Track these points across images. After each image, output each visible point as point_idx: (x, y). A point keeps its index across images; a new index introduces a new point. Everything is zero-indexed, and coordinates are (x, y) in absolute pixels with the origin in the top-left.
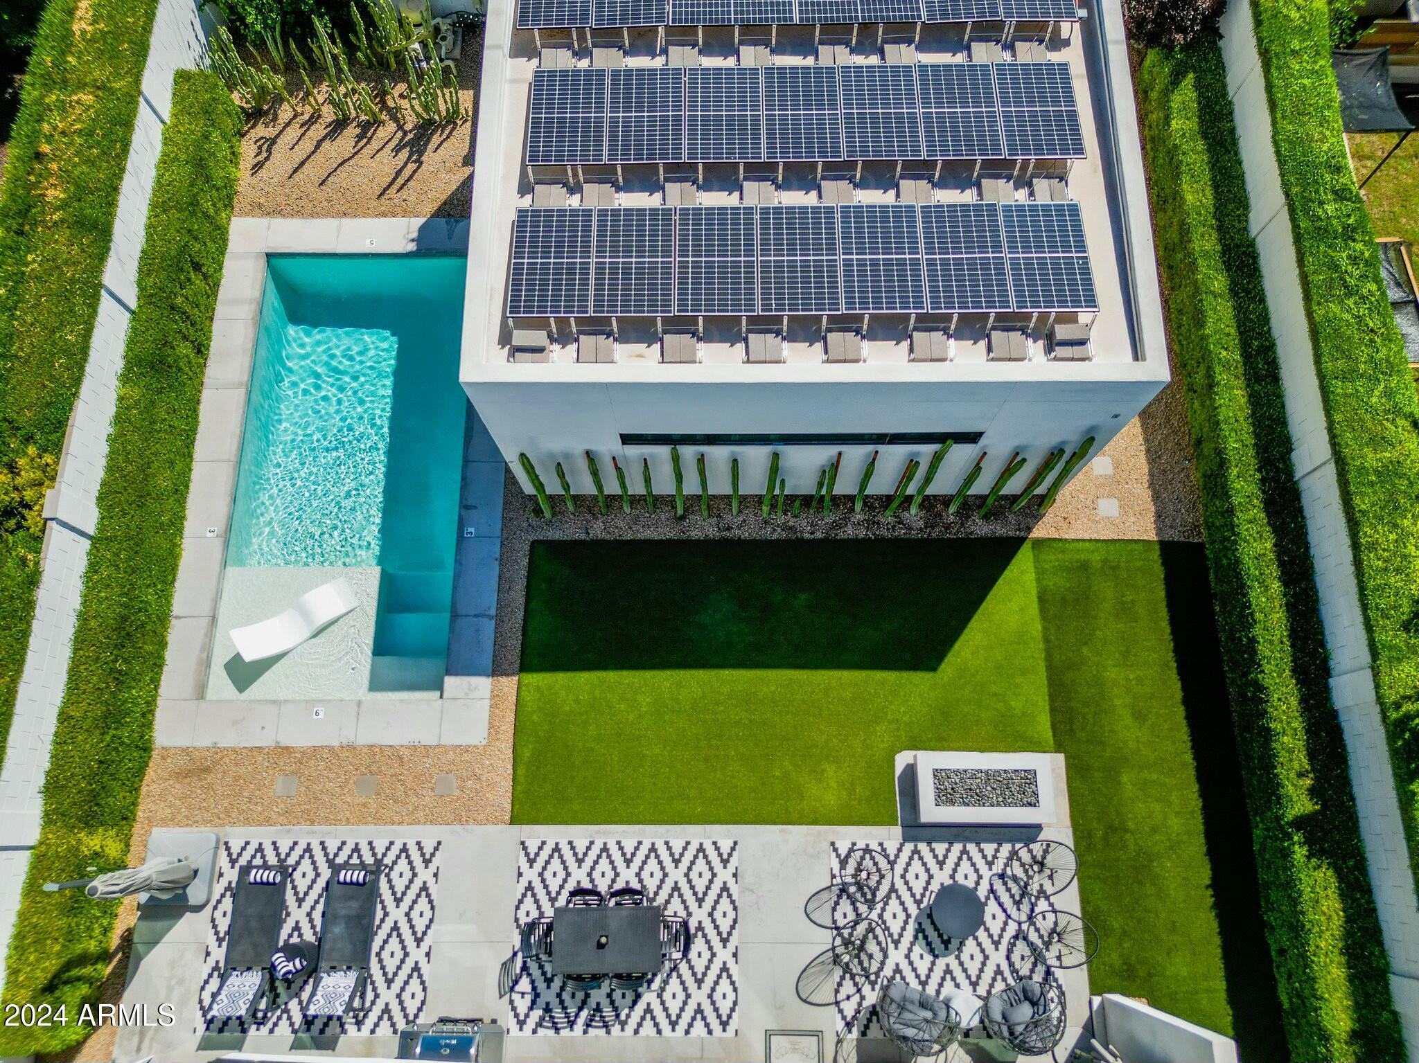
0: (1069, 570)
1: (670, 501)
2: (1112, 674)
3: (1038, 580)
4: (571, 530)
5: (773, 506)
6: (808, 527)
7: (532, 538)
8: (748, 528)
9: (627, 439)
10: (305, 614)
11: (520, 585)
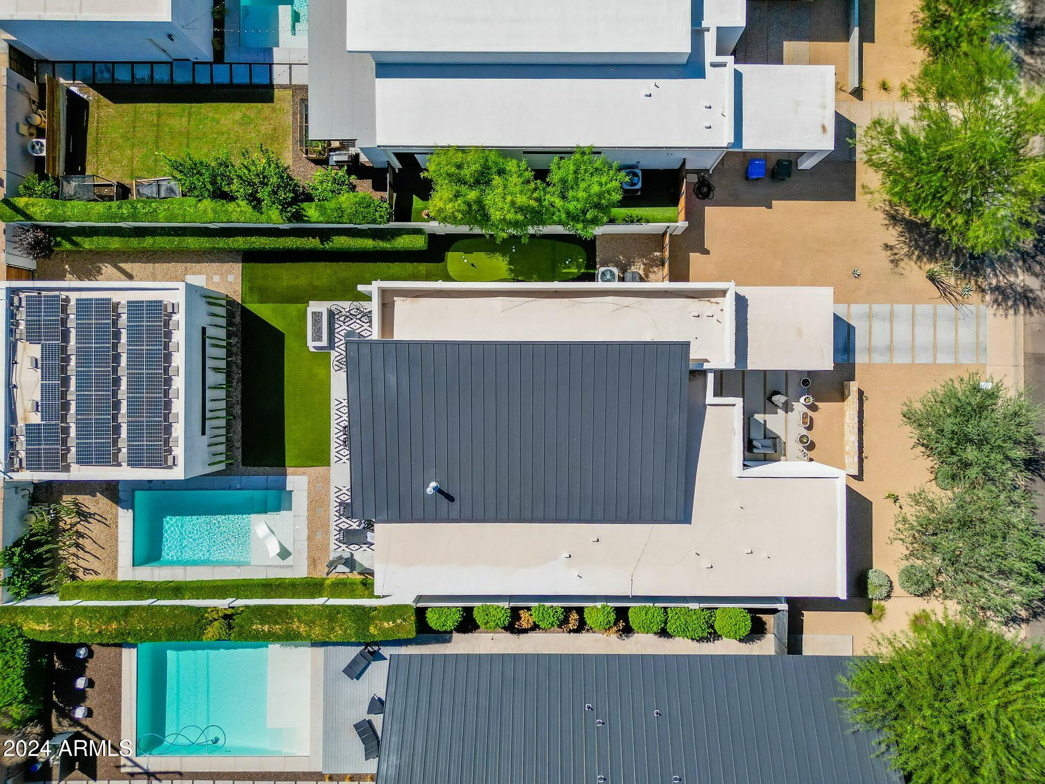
0: (252, 293)
1: (228, 421)
2: (285, 284)
3: (255, 303)
4: (238, 453)
5: (231, 387)
6: (238, 375)
7: (241, 466)
8: (237, 395)
9: (203, 433)
10: (266, 537)
11: (256, 469)
